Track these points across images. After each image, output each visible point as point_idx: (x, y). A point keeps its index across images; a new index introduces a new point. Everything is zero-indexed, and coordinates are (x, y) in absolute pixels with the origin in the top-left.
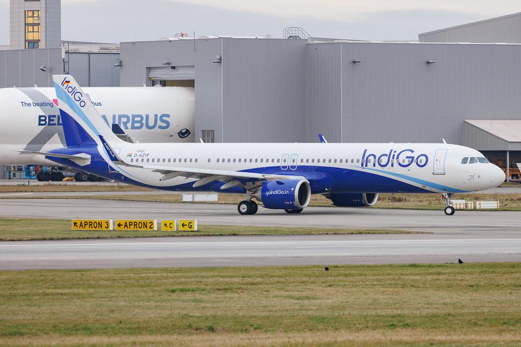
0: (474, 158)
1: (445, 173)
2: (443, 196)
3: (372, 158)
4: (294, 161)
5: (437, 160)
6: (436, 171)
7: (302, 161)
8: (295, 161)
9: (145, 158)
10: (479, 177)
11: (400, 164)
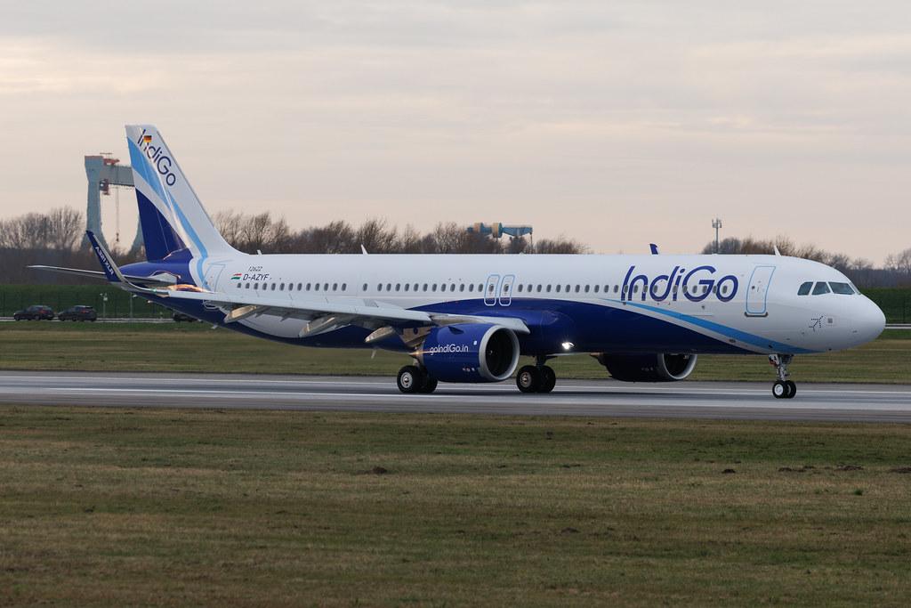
0: (825, 283)
1: (767, 314)
2: (770, 359)
3: (640, 283)
4: (506, 288)
5: (753, 287)
6: (752, 310)
7: (520, 288)
8: (509, 288)
9: (261, 283)
10: (830, 321)
11: (687, 295)
